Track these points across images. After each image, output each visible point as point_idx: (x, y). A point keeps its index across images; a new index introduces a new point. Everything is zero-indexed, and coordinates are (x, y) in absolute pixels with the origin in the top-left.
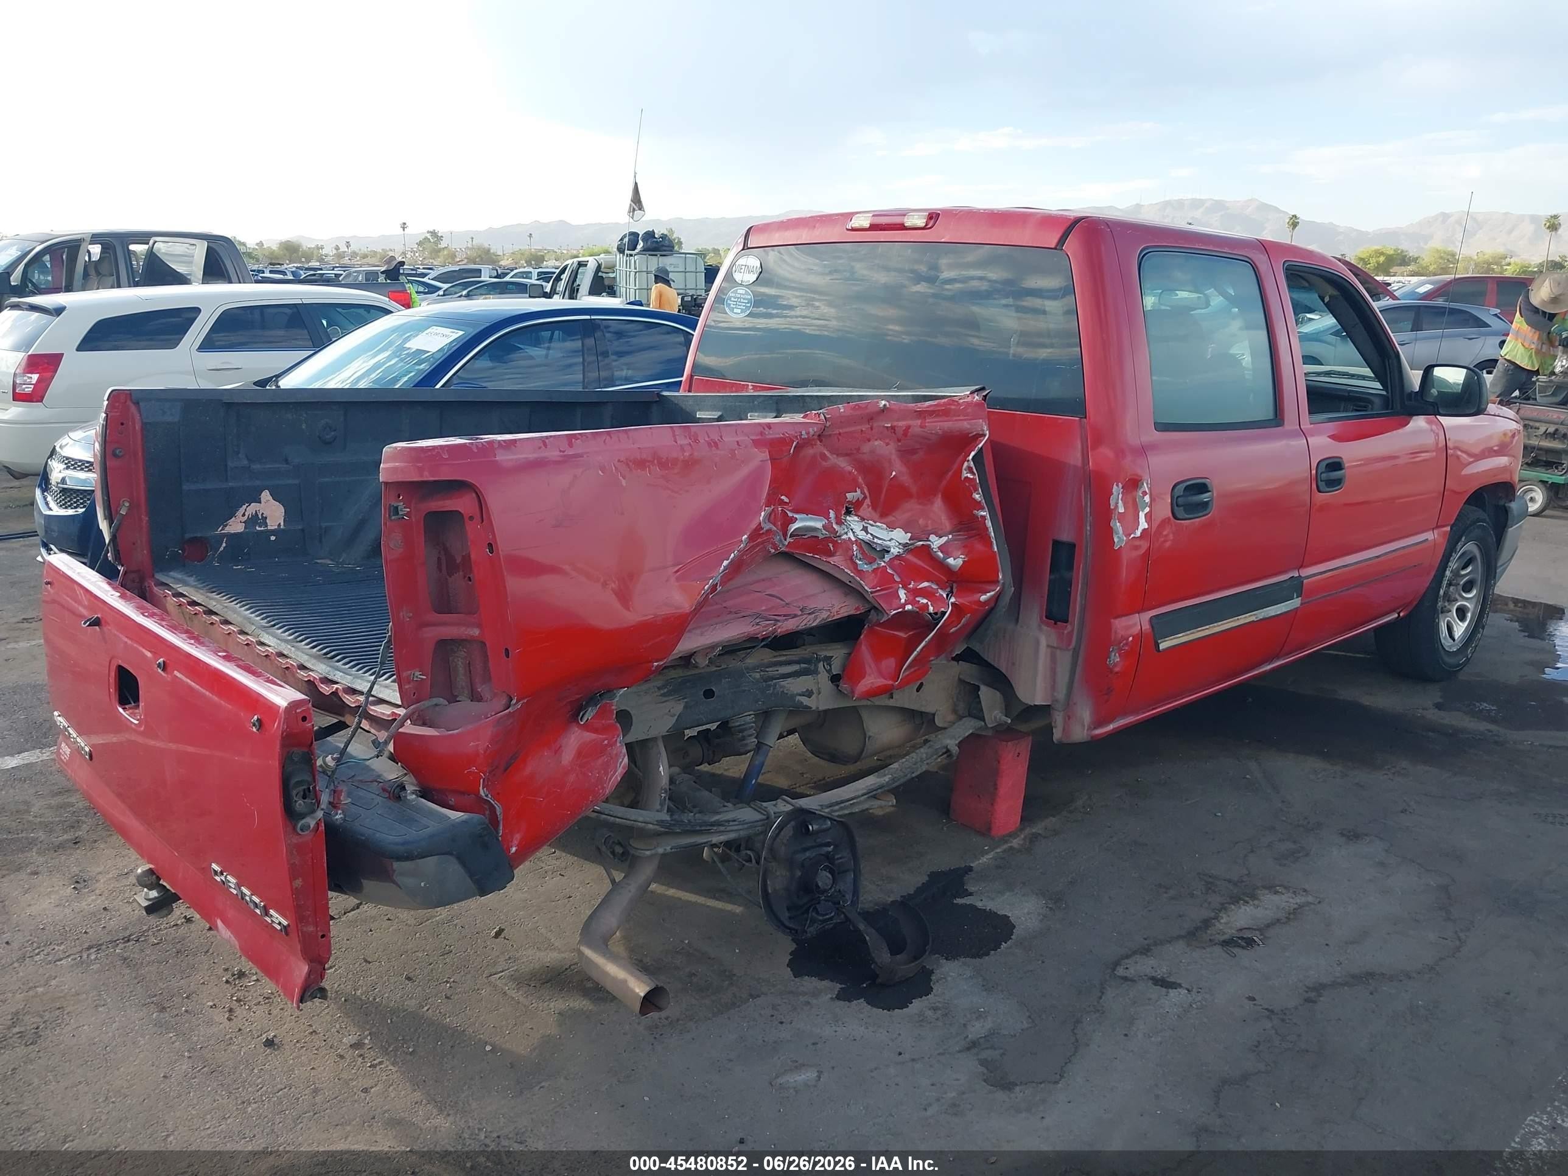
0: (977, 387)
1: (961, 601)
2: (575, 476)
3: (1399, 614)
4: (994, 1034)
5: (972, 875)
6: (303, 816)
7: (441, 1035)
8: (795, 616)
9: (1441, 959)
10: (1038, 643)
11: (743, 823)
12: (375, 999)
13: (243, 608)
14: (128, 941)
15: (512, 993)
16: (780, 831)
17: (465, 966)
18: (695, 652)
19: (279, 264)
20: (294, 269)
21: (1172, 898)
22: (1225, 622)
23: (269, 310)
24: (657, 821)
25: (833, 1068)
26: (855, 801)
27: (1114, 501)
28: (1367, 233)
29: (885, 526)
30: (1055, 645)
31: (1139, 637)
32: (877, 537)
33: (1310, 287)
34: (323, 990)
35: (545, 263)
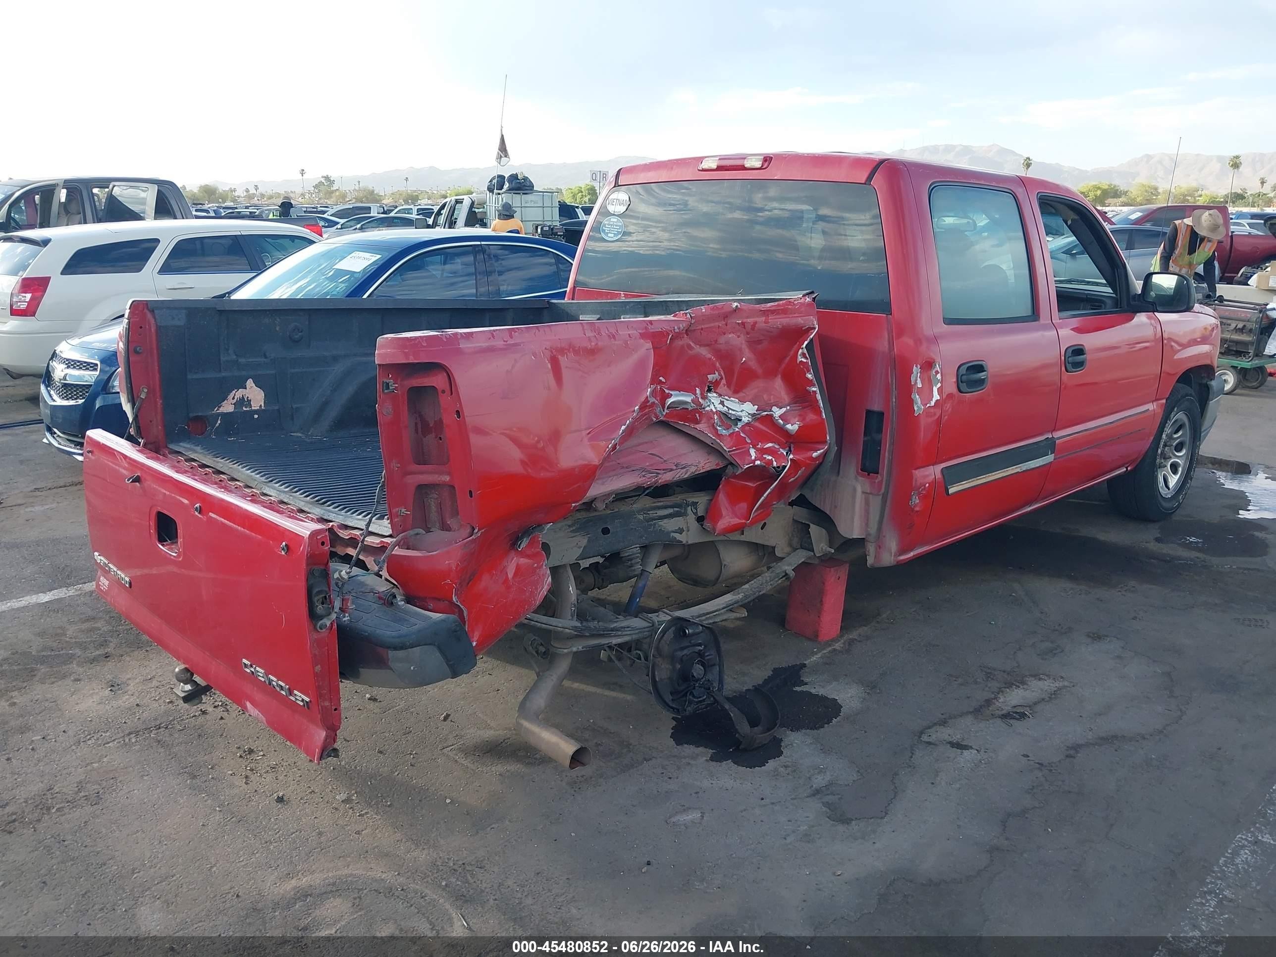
0: (807, 291)
1: (798, 457)
2: (515, 360)
3: (1127, 468)
4: (832, 784)
5: (806, 669)
6: (321, 617)
7: (410, 792)
8: (672, 470)
9: (1167, 725)
10: (855, 490)
11: (633, 629)
12: (356, 767)
13: (245, 469)
14: (159, 728)
15: (463, 761)
16: (663, 636)
17: (423, 742)
18: (595, 499)
19: (201, 204)
20: (215, 208)
21: (962, 685)
22: (998, 472)
23: (206, 241)
24: (572, 627)
25: (712, 810)
26: (717, 613)
27: (914, 379)
28: (1087, 172)
29: (737, 400)
30: (868, 491)
31: (933, 483)
32: (731, 409)
33: (1057, 213)
34: (335, 750)
35: (419, 201)
